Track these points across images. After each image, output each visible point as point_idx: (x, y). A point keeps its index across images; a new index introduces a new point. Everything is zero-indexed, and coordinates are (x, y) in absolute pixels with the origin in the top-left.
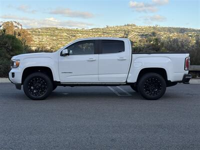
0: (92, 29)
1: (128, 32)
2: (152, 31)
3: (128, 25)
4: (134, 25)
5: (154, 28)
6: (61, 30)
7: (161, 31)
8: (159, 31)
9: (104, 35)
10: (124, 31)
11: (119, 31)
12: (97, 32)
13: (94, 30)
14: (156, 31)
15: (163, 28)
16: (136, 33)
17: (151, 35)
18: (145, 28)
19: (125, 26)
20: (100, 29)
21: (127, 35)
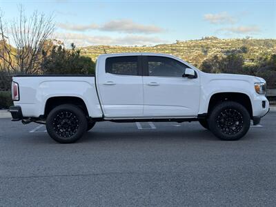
0: (156, 46)
1: (207, 48)
2: (241, 45)
3: (207, 39)
4: (215, 38)
5: (244, 41)
6: (115, 48)
7: (255, 45)
8: (252, 45)
9: (173, 53)
10: (202, 46)
11: (194, 46)
12: (163, 50)
13: (159, 47)
14: (247, 46)
15: (257, 40)
16: (218, 49)
17: (239, 52)
18: (231, 42)
19: (203, 39)
20: (166, 45)
21: (206, 52)
